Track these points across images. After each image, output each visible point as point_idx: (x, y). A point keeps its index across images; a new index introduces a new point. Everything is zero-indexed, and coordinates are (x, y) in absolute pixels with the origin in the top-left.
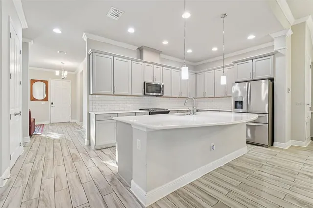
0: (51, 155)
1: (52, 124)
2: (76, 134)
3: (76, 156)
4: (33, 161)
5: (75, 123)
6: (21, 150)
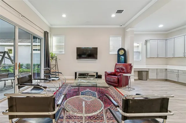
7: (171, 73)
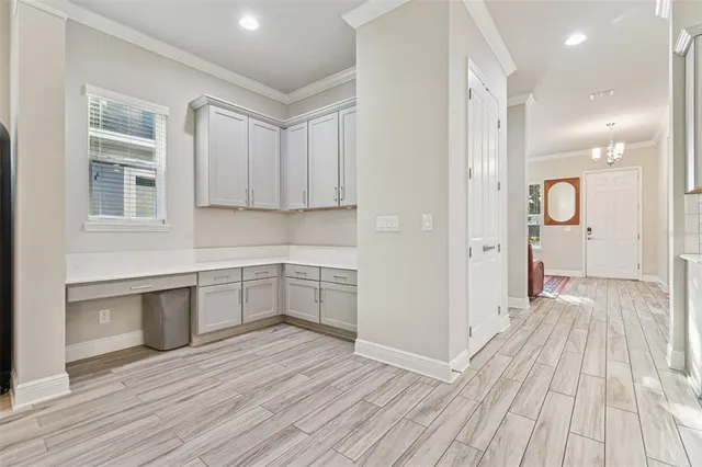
0: (553, 359)
1: (588, 279)
2: (646, 318)
3: (622, 387)
4: (513, 355)
5: (654, 285)
6: (503, 323)
7: (298, 282)
